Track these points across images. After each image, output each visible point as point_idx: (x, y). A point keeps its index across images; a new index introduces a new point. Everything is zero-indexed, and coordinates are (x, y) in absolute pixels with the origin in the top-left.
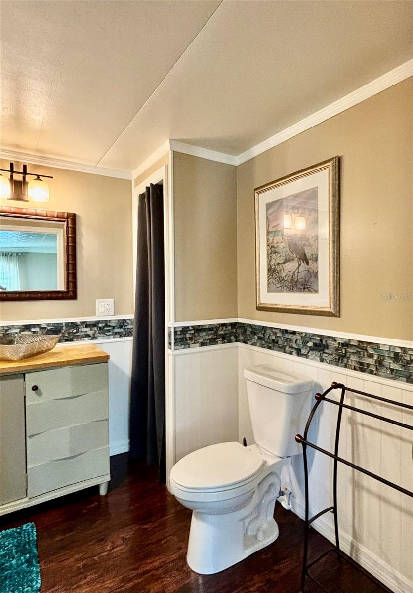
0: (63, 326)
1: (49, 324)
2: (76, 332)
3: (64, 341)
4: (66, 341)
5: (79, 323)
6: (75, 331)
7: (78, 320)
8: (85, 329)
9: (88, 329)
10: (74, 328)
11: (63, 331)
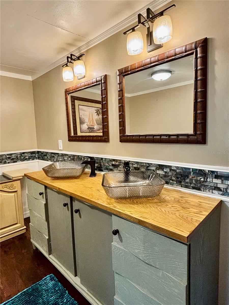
0: (190, 172)
1: (178, 167)
2: (204, 181)
3: (191, 188)
4: (194, 188)
5: (207, 171)
6: (202, 179)
7: (207, 168)
8: (215, 181)
9: (219, 181)
10: (202, 175)
11: (191, 177)
